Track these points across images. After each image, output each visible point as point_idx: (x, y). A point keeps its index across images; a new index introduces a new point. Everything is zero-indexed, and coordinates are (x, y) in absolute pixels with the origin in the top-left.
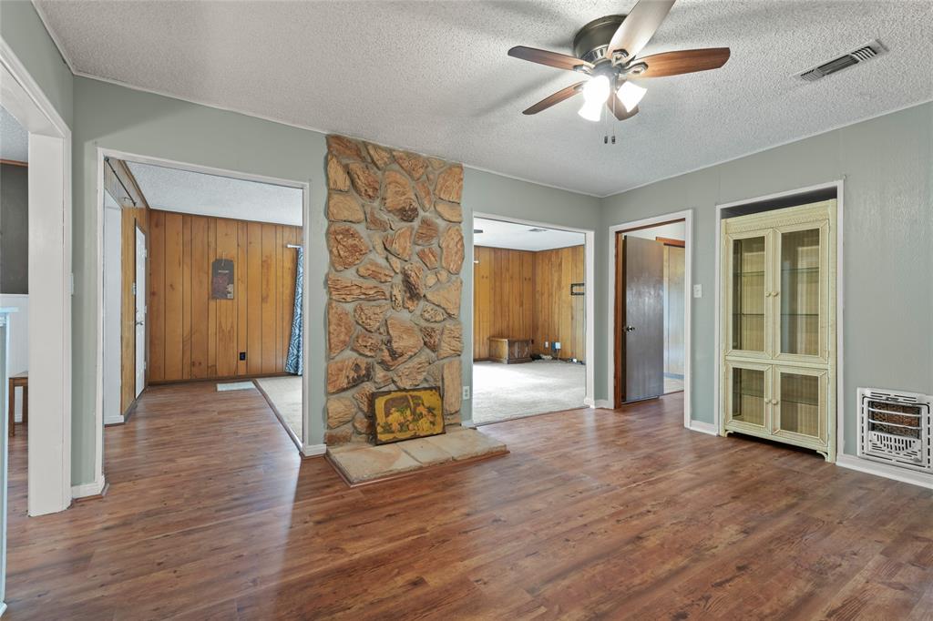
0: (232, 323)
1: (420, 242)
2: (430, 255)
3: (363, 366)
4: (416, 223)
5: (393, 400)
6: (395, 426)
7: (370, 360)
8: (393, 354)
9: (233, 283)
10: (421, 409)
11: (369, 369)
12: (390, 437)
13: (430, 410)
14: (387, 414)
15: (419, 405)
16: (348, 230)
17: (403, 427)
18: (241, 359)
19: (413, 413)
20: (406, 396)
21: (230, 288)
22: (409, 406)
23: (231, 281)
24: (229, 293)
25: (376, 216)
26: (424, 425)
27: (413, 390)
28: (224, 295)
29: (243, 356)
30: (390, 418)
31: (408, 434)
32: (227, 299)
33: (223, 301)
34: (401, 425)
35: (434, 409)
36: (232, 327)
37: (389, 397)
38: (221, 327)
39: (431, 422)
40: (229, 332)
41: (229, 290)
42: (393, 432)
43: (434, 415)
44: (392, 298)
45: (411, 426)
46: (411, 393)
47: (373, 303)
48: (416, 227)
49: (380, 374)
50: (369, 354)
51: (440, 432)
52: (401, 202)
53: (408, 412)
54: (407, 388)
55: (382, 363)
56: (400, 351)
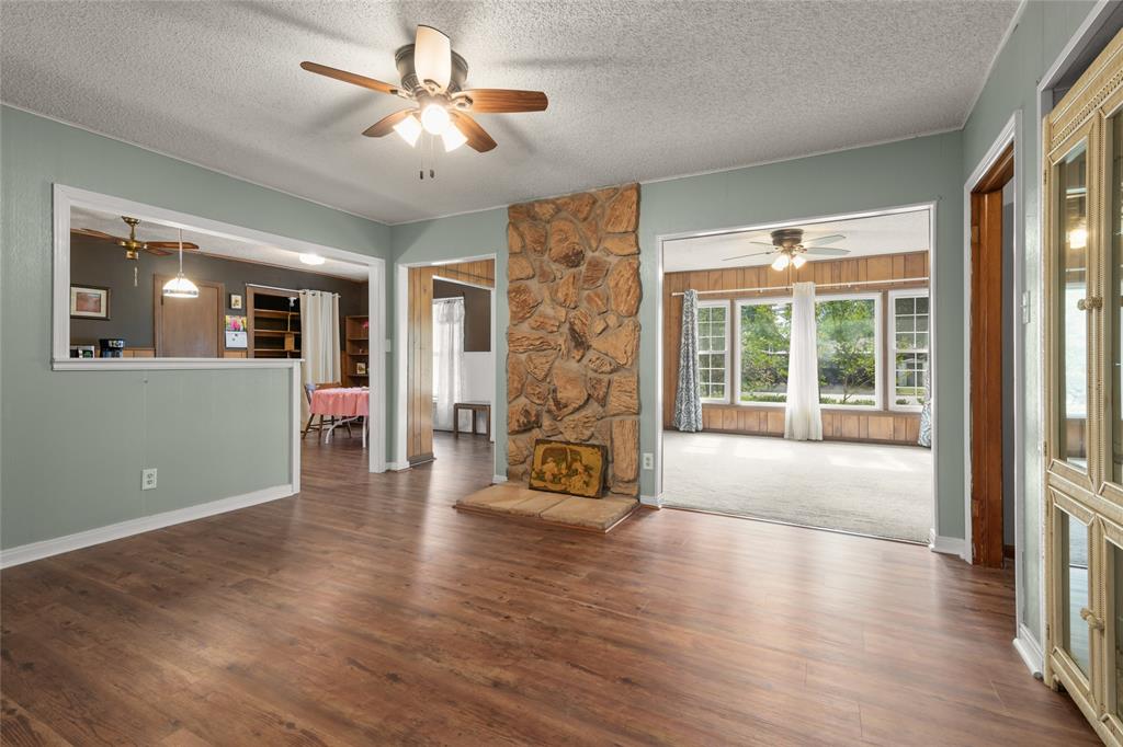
1: (586, 287)
2: (596, 299)
3: (533, 413)
4: (583, 268)
5: (552, 450)
6: (548, 476)
7: (540, 408)
8: (557, 403)
10: (577, 465)
11: (538, 416)
12: (541, 484)
13: (587, 469)
14: (544, 463)
15: (576, 460)
16: (519, 288)
17: (556, 478)
19: (569, 467)
20: (565, 449)
22: (565, 459)
25: (545, 268)
26: (577, 483)
27: (576, 444)
30: (545, 467)
31: (558, 488)
34: (554, 476)
35: (591, 469)
37: (549, 446)
39: (585, 482)
42: (545, 481)
43: (590, 476)
44: (557, 348)
45: (563, 480)
46: (571, 447)
47: (541, 353)
48: (584, 270)
49: (546, 422)
50: (537, 401)
51: (593, 494)
52: (564, 248)
53: (564, 465)
54: (572, 441)
55: (549, 411)
56: (563, 401)
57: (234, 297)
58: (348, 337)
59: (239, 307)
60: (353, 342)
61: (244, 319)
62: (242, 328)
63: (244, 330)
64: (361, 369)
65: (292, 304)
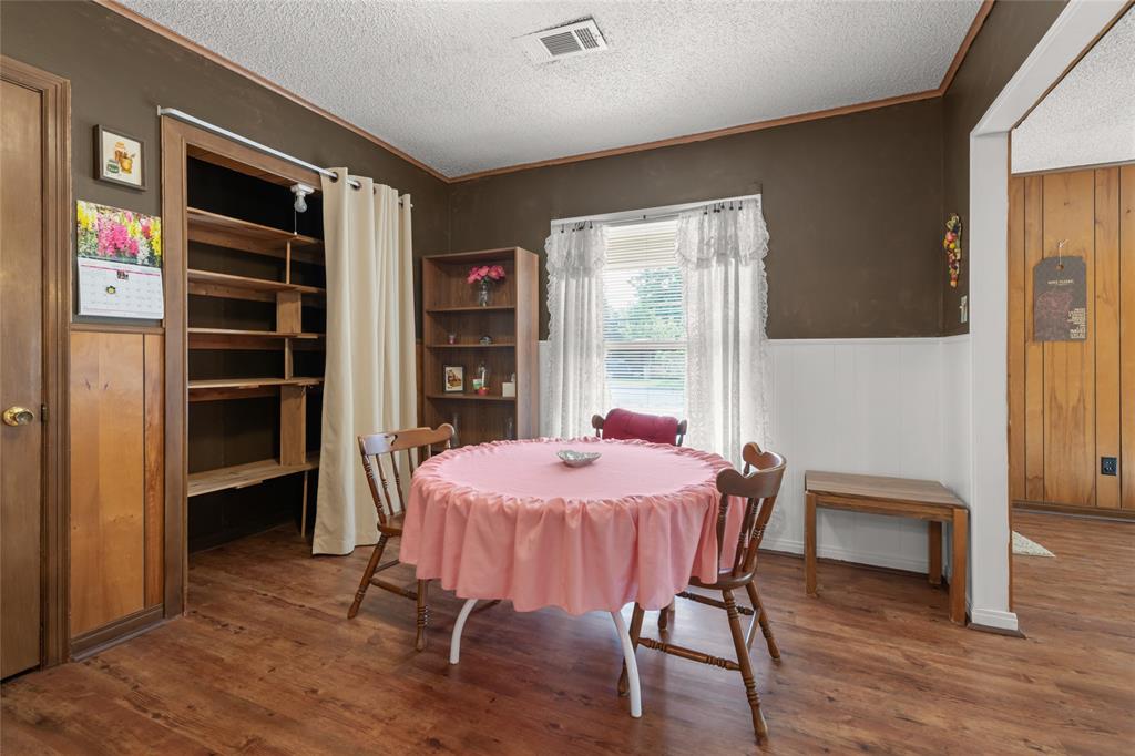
0: (1082, 392)
9: (1083, 305)
18: (1104, 471)
21: (1077, 316)
23: (1080, 301)
24: (1075, 327)
28: (1064, 331)
29: (1109, 466)
32: (1069, 339)
33: (1060, 346)
36: (1082, 400)
38: (1053, 397)
40: (1075, 409)
41: (1075, 320)
57: (110, 143)
58: (426, 306)
59: (133, 178)
60: (437, 316)
61: (154, 225)
62: (143, 253)
63: (151, 259)
64: (453, 381)
65: (301, 206)
